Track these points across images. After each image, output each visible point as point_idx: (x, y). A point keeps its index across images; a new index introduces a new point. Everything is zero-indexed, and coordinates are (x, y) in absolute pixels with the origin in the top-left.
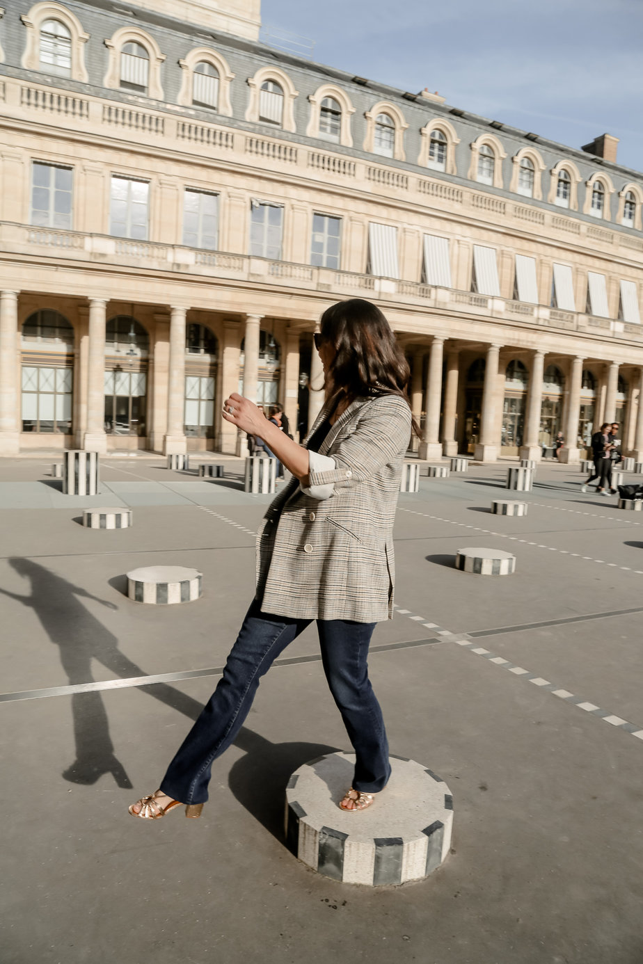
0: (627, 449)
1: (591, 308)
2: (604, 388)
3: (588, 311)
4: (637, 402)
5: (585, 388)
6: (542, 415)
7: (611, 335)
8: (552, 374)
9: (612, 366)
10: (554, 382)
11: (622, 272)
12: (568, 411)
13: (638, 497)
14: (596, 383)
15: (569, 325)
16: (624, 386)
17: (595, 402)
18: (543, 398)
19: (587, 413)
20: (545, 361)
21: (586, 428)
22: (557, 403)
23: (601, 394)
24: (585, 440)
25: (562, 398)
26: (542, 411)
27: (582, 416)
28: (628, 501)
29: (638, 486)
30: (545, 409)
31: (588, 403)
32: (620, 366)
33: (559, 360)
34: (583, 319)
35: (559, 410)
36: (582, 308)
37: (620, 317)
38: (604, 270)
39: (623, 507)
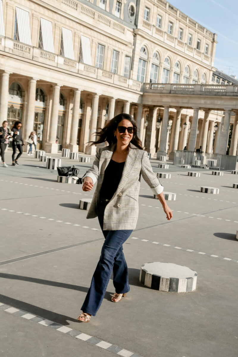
0: (66, 143)
1: (42, 44)
2: (51, 101)
3: (40, 46)
4: (72, 112)
5: (38, 100)
6: (8, 117)
7: (56, 66)
8: (16, 89)
9: (56, 87)
10: (17, 94)
11: (64, 22)
12: (27, 116)
13: (70, 175)
14: (45, 97)
15: (26, 55)
16: (64, 100)
17: (45, 110)
18: (9, 105)
19: (40, 118)
20: (10, 78)
21: (39, 128)
22: (19, 110)
23: (49, 106)
24: (39, 136)
25: (22, 106)
26: (8, 115)
27: (36, 119)
28: (64, 178)
29: (70, 167)
30: (11, 113)
31: (40, 111)
32: (61, 87)
33: (20, 80)
34: (37, 52)
35: (21, 115)
36: (36, 43)
37: (61, 53)
38: (51, 18)
39: (61, 181)
